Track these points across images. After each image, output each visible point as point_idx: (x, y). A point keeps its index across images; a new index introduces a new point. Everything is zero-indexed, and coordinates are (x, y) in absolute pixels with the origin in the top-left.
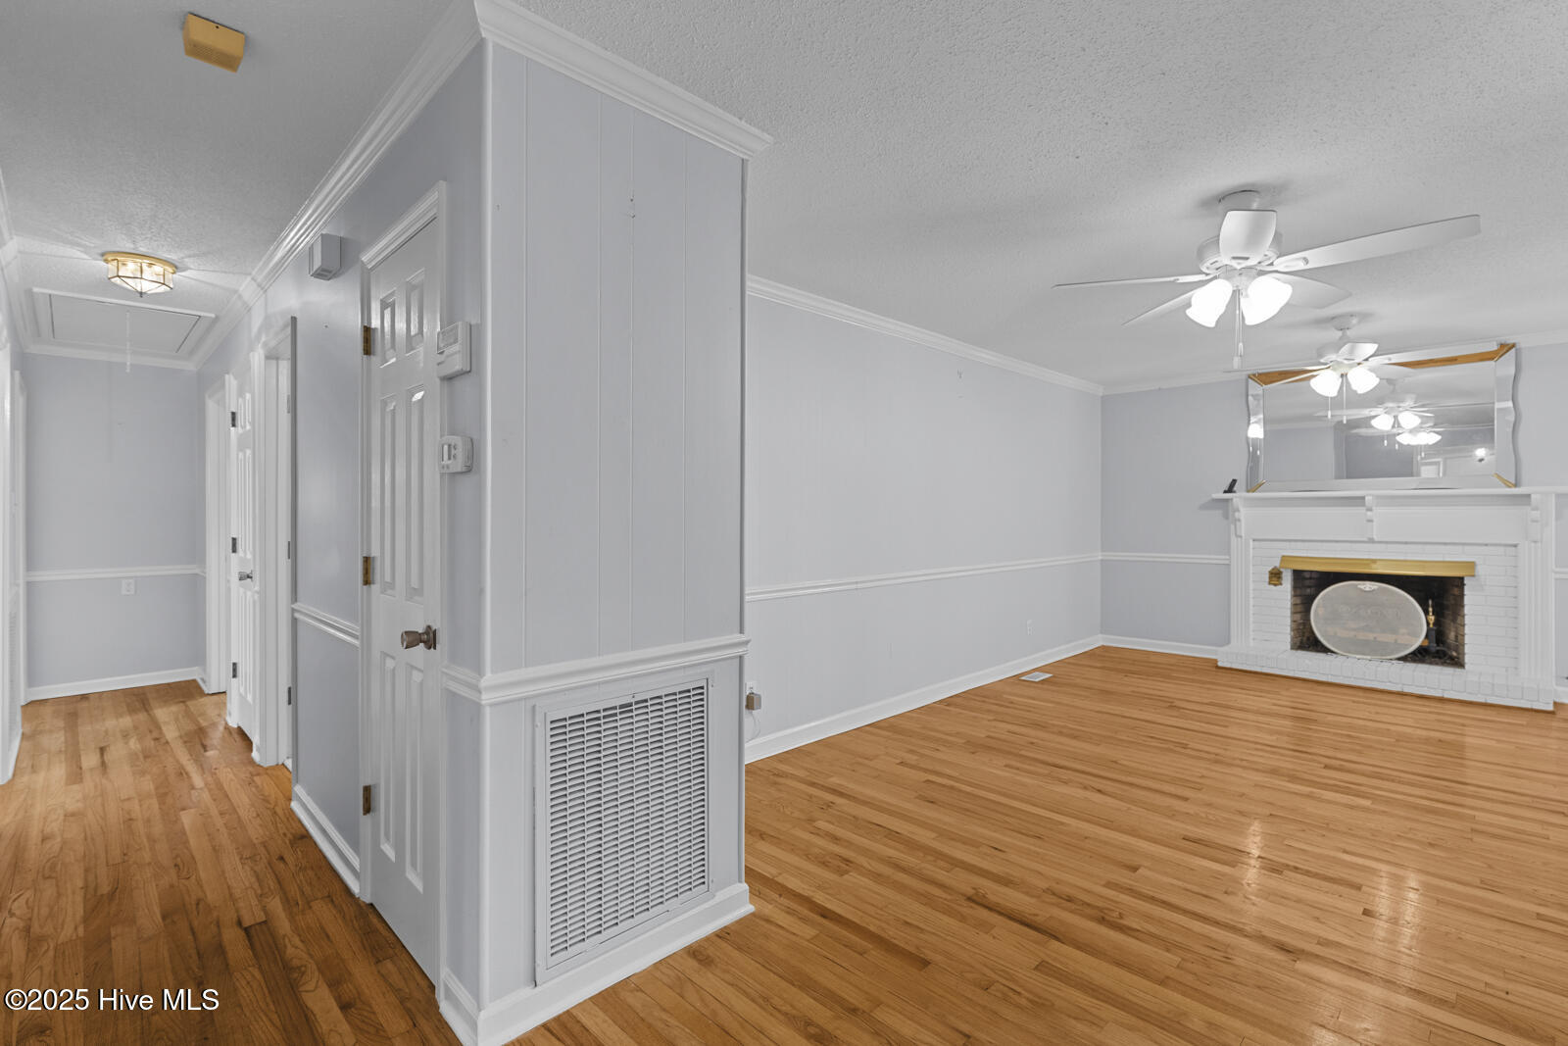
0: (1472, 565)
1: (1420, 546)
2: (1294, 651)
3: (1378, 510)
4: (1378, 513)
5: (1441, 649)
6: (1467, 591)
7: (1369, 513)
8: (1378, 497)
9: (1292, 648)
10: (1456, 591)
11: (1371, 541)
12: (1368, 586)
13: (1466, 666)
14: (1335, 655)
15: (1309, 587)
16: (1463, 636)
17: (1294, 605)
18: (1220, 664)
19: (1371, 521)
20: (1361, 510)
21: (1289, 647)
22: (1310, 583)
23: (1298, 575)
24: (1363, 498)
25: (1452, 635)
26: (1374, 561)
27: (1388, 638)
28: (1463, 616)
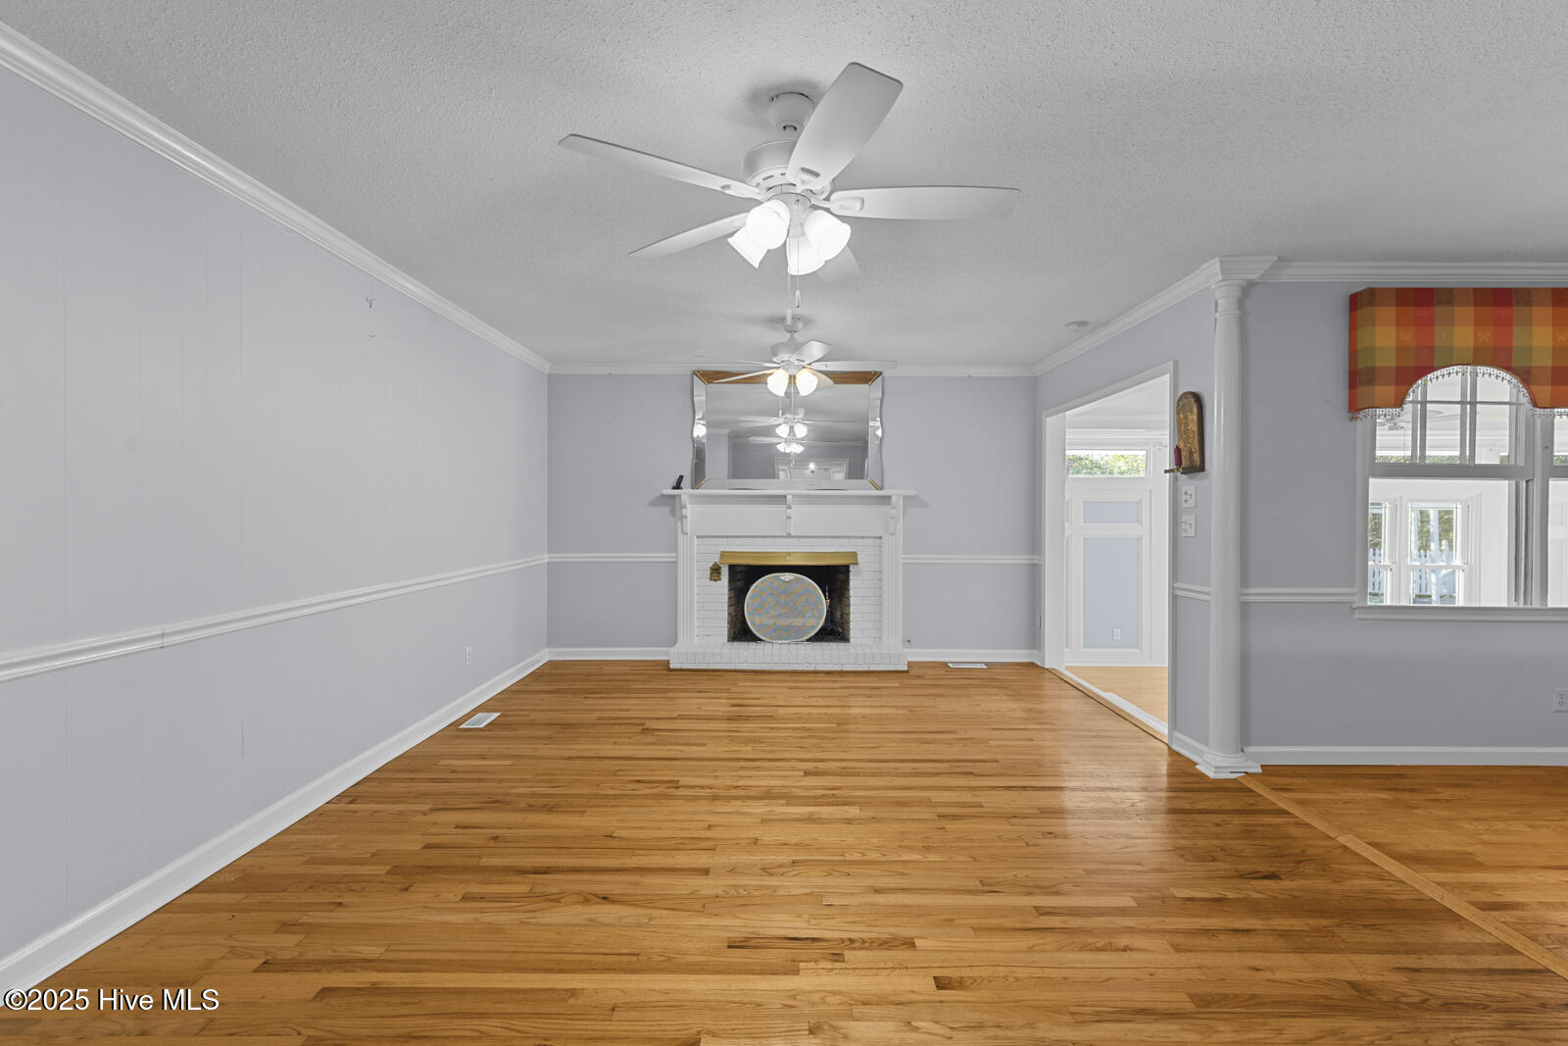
0: (854, 555)
1: (822, 540)
2: (731, 643)
3: (795, 508)
4: (796, 510)
5: (834, 630)
6: (852, 577)
7: (788, 510)
8: (794, 496)
9: (729, 641)
10: (842, 577)
11: (789, 536)
12: (787, 577)
13: (851, 640)
14: (763, 643)
15: (739, 580)
16: (849, 614)
17: (730, 598)
18: (671, 666)
19: (789, 518)
20: (781, 508)
21: (726, 640)
22: (744, 576)
23: (732, 567)
24: (785, 497)
25: (838, 614)
26: (789, 554)
27: (798, 622)
28: (849, 598)
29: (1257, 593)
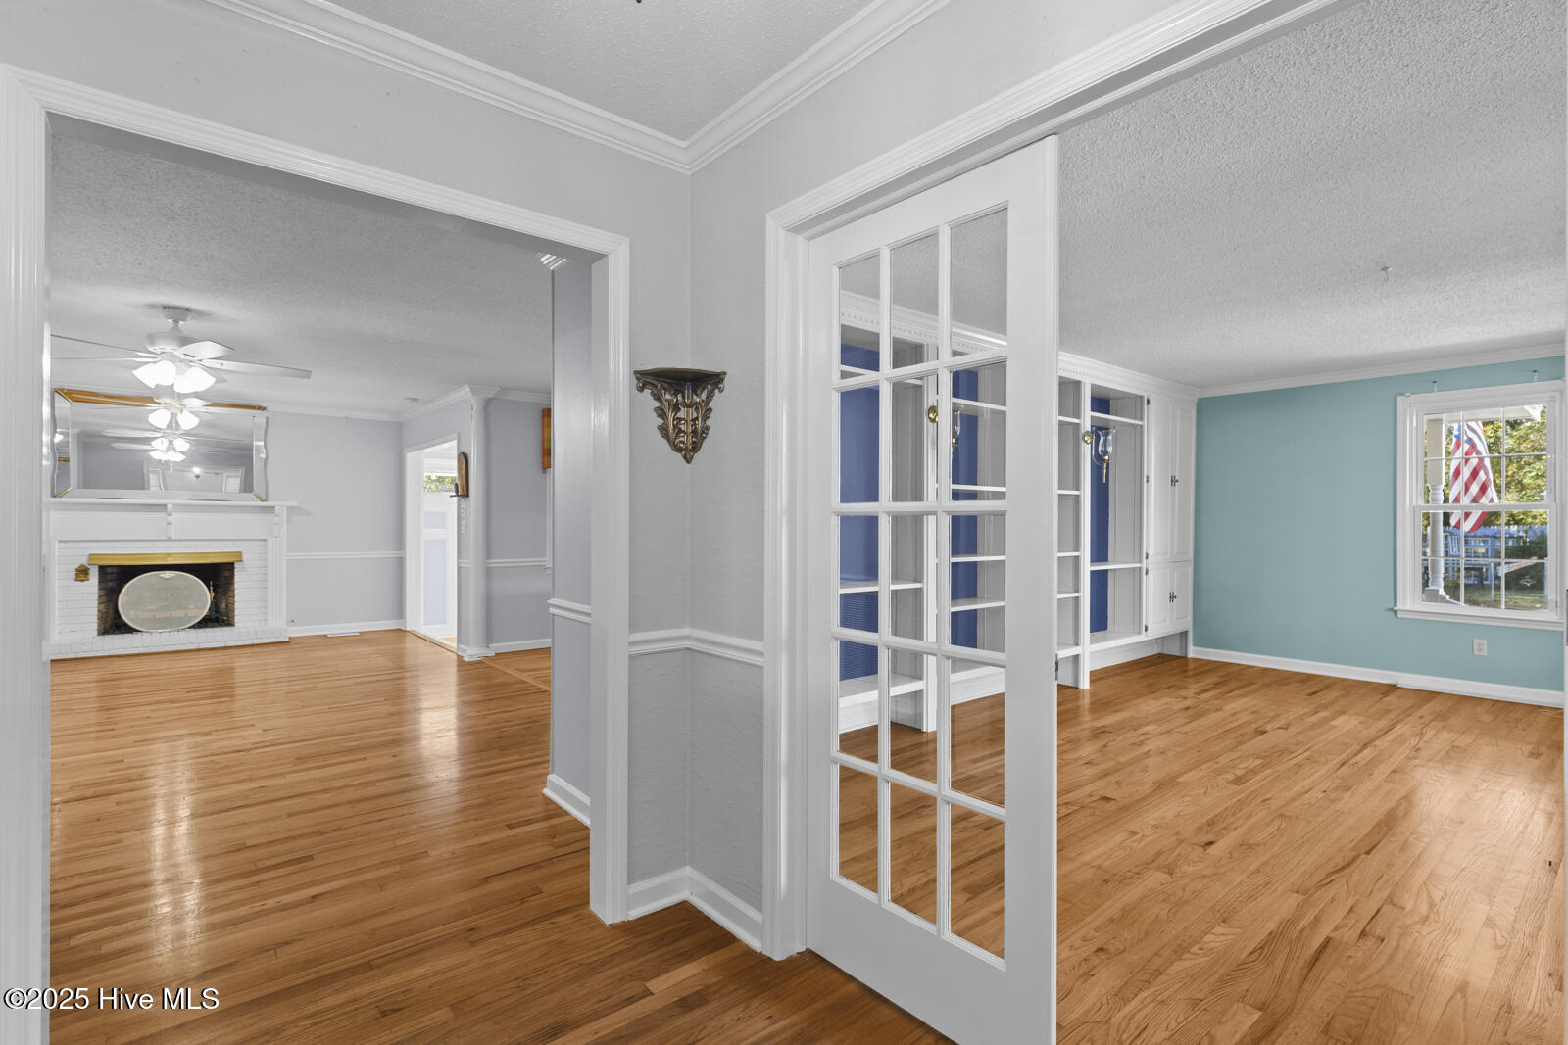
0: (239, 554)
1: (205, 542)
2: (101, 637)
3: (176, 516)
4: (177, 518)
5: (219, 616)
6: (237, 573)
7: (169, 518)
8: (175, 505)
9: (99, 634)
10: (227, 574)
11: (170, 539)
12: (167, 574)
13: (236, 625)
14: (140, 633)
15: (111, 580)
16: (233, 604)
17: (100, 596)
19: (169, 523)
20: (161, 515)
21: (96, 632)
22: (116, 577)
23: (102, 569)
24: (165, 506)
25: (224, 606)
26: (169, 555)
27: (180, 613)
28: (233, 591)
29: (496, 562)
